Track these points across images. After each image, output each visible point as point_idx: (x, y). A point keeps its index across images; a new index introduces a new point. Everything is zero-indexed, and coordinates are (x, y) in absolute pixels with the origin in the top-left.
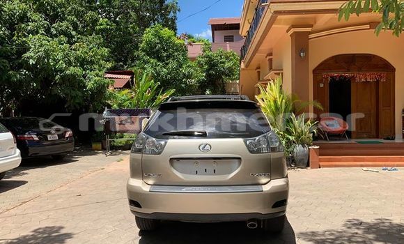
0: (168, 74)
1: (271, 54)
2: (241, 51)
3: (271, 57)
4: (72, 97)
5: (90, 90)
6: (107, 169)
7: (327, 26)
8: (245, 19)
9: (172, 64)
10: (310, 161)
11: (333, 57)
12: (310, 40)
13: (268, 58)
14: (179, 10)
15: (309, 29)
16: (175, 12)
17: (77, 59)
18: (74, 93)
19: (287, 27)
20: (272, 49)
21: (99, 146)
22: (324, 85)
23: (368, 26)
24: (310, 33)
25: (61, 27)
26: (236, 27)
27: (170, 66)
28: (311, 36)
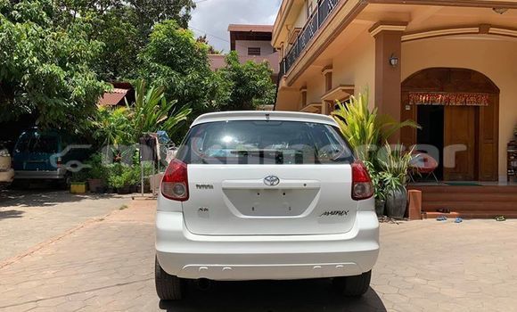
0: (185, 87)
1: (330, 67)
2: (281, 64)
3: (330, 71)
4: (49, 109)
5: (77, 98)
6: (108, 220)
7: (426, 25)
8: (283, 24)
9: (193, 75)
10: (410, 209)
11: (423, 70)
12: (402, 44)
13: (327, 71)
14: (194, 7)
15: (402, 28)
16: (188, 9)
17: (57, 52)
18: (51, 102)
19: (371, 23)
20: (332, 59)
21: (82, 187)
22: (411, 109)
23: (477, 30)
24: (403, 33)
25: (29, 8)
26: (265, 36)
27: (190, 76)
28: (404, 38)
